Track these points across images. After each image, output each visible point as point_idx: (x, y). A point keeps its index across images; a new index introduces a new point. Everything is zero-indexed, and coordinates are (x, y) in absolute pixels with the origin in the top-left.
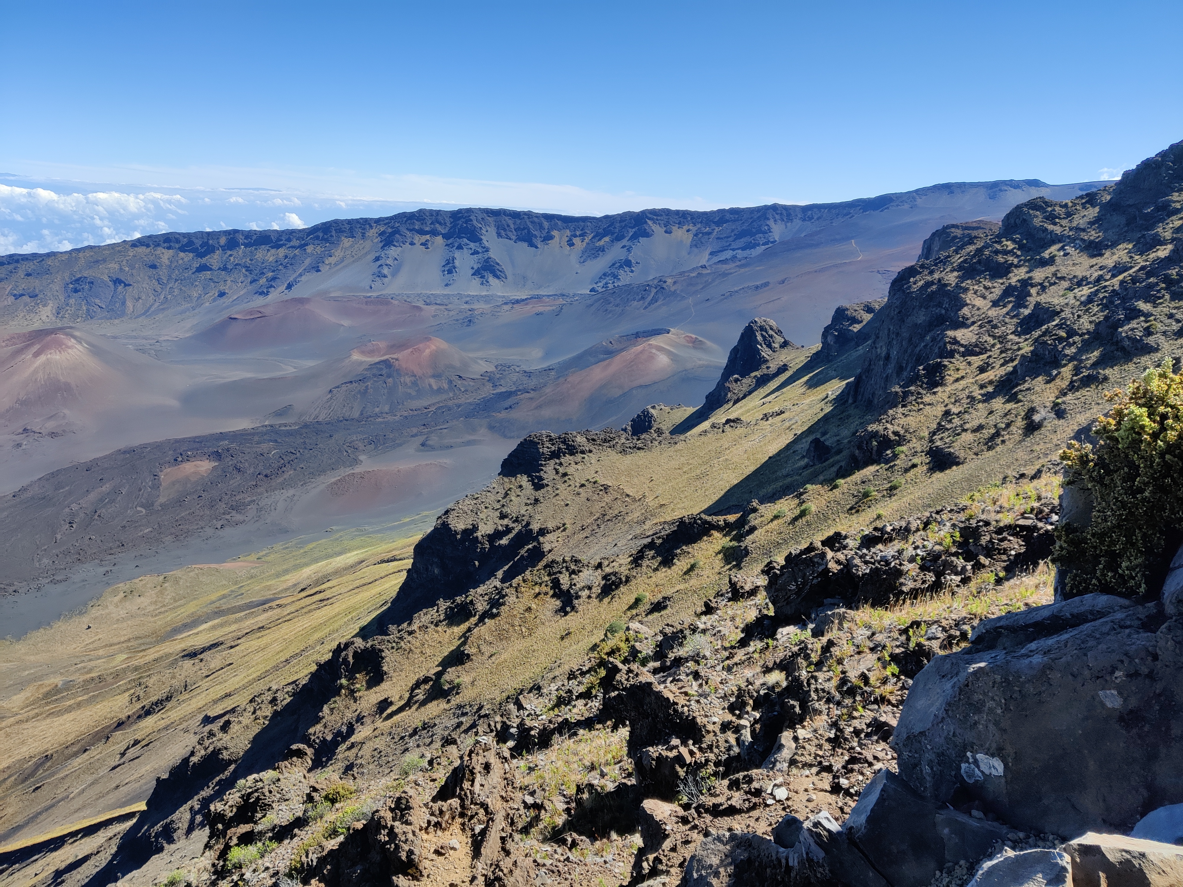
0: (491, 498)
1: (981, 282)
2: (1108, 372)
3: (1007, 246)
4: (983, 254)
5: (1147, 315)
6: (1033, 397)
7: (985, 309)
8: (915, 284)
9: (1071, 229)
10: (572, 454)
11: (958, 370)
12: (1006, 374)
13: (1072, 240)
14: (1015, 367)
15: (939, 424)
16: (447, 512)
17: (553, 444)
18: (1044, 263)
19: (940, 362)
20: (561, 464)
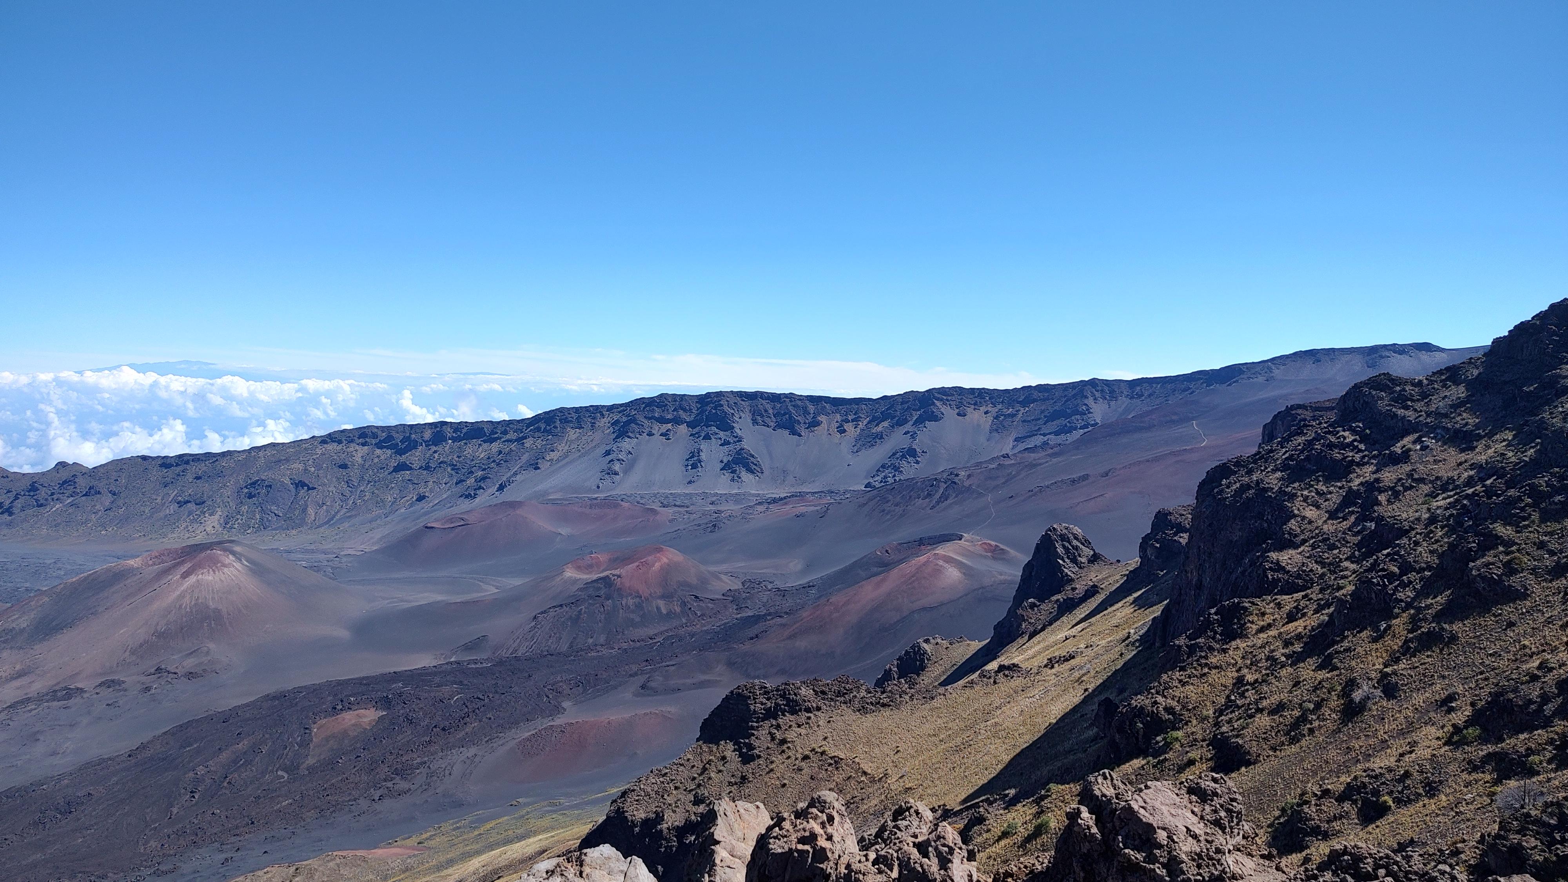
0: (685, 773)
1: (1312, 486)
2: (1457, 627)
3: (1345, 438)
4: (1313, 449)
5: (1508, 544)
6: (1353, 663)
7: (1320, 522)
8: (1228, 487)
9: (1428, 415)
10: (793, 712)
11: (1263, 614)
12: (1320, 625)
13: (1432, 429)
14: (1331, 616)
15: (1228, 697)
16: (624, 794)
17: (768, 699)
18: (1396, 460)
19: (1239, 603)
20: (778, 727)
